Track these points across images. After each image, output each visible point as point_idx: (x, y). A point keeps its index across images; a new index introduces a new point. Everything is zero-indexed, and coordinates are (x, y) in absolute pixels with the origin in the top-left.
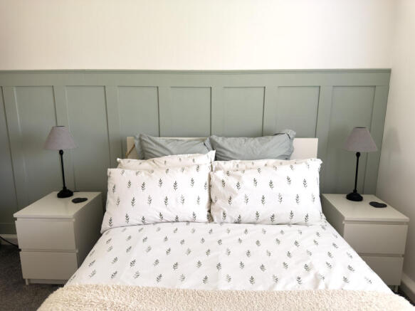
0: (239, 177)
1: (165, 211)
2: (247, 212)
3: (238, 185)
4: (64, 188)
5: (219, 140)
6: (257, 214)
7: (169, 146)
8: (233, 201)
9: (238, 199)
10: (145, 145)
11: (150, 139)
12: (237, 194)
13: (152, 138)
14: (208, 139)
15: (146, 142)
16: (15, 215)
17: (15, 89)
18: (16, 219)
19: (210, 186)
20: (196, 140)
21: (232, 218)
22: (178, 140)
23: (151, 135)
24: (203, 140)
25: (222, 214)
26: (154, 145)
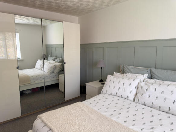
0: (149, 86)
1: (118, 92)
2: (148, 101)
3: (147, 89)
4: (101, 79)
5: (153, 70)
6: (152, 104)
7: (132, 70)
8: (143, 95)
9: (146, 95)
10: (124, 68)
11: (126, 67)
12: (145, 93)
13: (127, 66)
14: (149, 69)
15: (125, 68)
16: (86, 84)
17: (95, 48)
18: (86, 85)
19: (138, 88)
20: (145, 69)
21: (141, 102)
22: (137, 68)
23: (127, 65)
24: (147, 69)
25: (138, 100)
26: (127, 69)
